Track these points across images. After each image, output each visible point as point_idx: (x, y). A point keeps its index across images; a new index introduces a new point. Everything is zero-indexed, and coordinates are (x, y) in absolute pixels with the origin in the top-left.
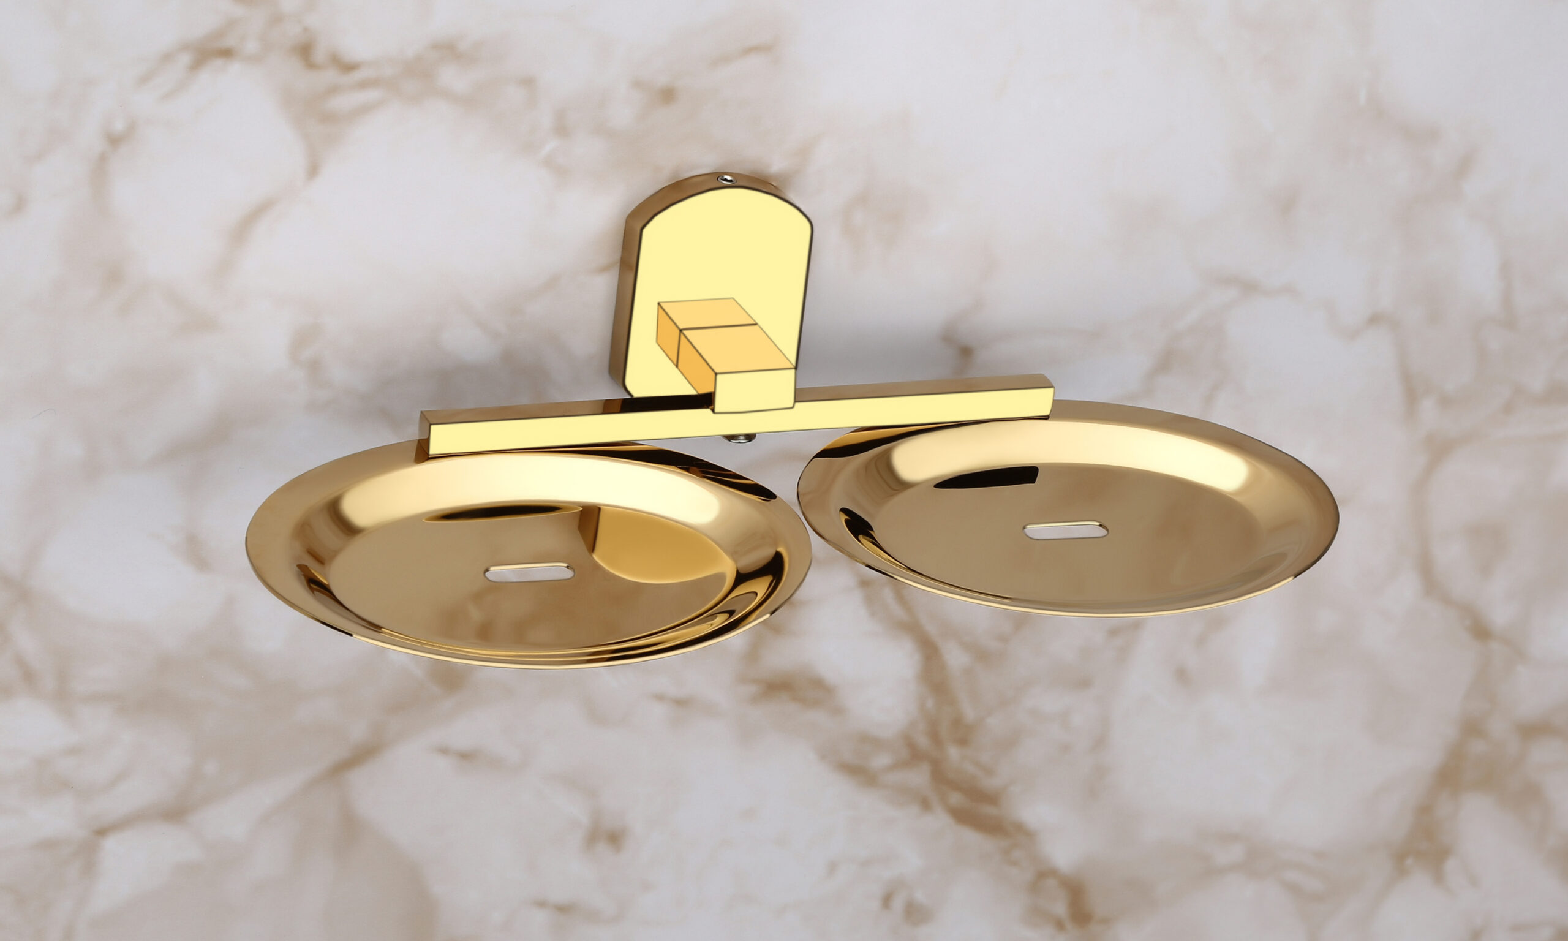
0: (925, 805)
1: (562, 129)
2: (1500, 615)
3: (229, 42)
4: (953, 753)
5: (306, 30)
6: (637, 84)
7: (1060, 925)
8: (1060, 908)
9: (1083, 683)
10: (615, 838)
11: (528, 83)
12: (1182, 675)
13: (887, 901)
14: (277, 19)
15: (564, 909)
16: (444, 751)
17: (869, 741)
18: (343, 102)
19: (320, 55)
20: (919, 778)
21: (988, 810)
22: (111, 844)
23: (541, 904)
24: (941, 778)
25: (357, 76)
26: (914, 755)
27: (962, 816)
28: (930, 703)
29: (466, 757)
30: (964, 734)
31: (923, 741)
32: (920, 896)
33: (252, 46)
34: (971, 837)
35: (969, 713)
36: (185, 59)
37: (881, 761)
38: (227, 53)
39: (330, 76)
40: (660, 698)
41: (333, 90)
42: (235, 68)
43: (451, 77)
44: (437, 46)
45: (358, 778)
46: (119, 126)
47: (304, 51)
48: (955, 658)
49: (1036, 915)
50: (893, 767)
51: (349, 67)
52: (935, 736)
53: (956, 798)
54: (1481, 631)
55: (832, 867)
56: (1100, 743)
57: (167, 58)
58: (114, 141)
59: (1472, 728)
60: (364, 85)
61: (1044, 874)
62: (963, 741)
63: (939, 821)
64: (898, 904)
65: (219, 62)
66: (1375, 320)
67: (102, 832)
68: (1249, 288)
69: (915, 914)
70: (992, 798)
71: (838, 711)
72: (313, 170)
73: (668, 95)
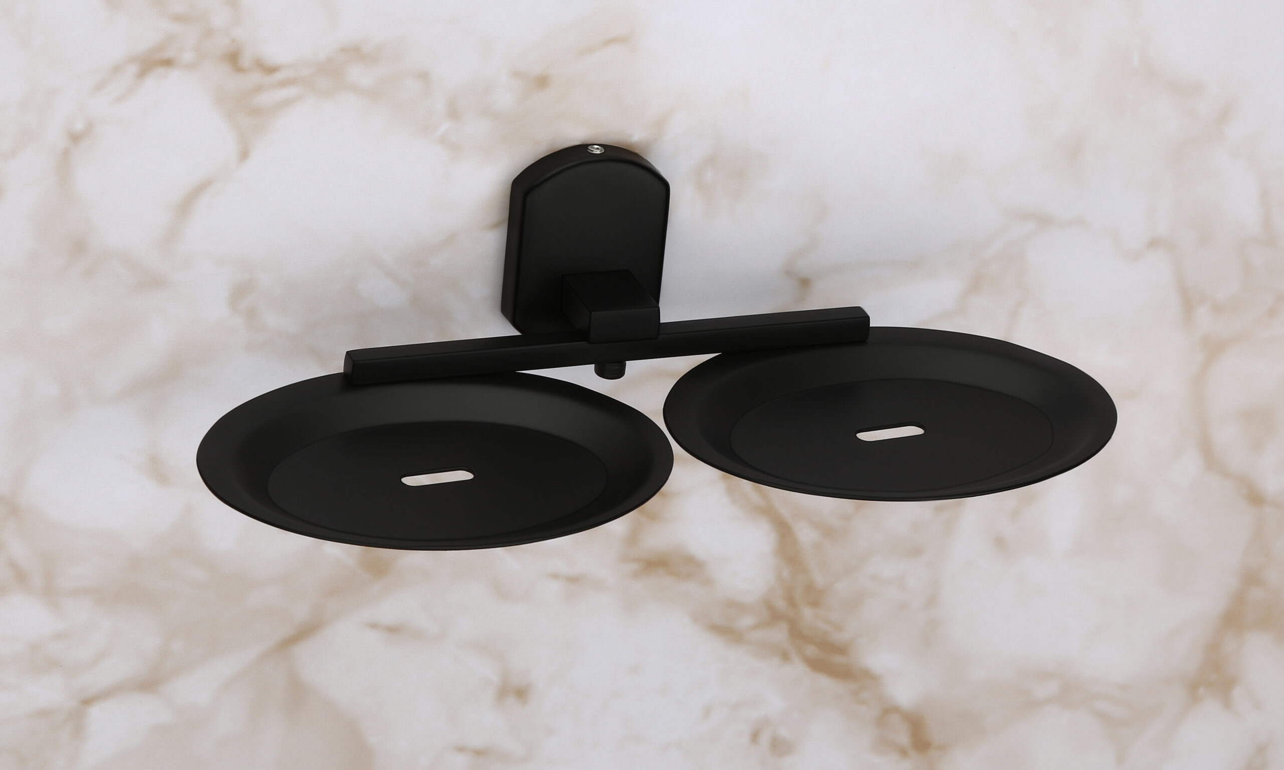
0: (785, 657)
1: (454, 113)
2: (1272, 484)
3: (170, 53)
4: (807, 613)
5: (233, 41)
6: (516, 74)
7: (904, 753)
8: (903, 738)
9: (916, 552)
10: (522, 693)
11: (424, 76)
12: (1000, 542)
13: (755, 737)
14: (209, 33)
15: (480, 753)
16: (374, 626)
17: (734, 606)
18: (268, 98)
19: (246, 60)
20: (779, 634)
21: (838, 659)
22: (96, 712)
23: (461, 749)
24: (797, 633)
25: (279, 76)
26: (774, 616)
27: (817, 665)
28: (786, 573)
29: (393, 630)
30: (815, 597)
31: (781, 604)
32: (783, 732)
33: (188, 56)
34: (825, 682)
35: (819, 579)
36: (133, 69)
37: (746, 621)
38: (168, 63)
39: (256, 78)
40: (555, 576)
41: (259, 89)
42: (175, 75)
43: (358, 74)
44: (344, 50)
45: (303, 652)
46: (79, 126)
47: (233, 58)
48: (806, 535)
49: (884, 745)
50: (756, 627)
51: (271, 70)
52: (791, 601)
53: (811, 651)
54: (1255, 499)
55: (707, 711)
56: (932, 600)
57: (117, 69)
58: (76, 138)
59: (1251, 579)
60: (284, 84)
61: (888, 710)
62: (815, 604)
63: (797, 669)
64: (765, 738)
65: (161, 70)
66: (1154, 243)
67: (88, 702)
68: (1045, 221)
69: (780, 747)
70: (841, 650)
71: (708, 582)
72: (244, 155)
73: (542, 82)
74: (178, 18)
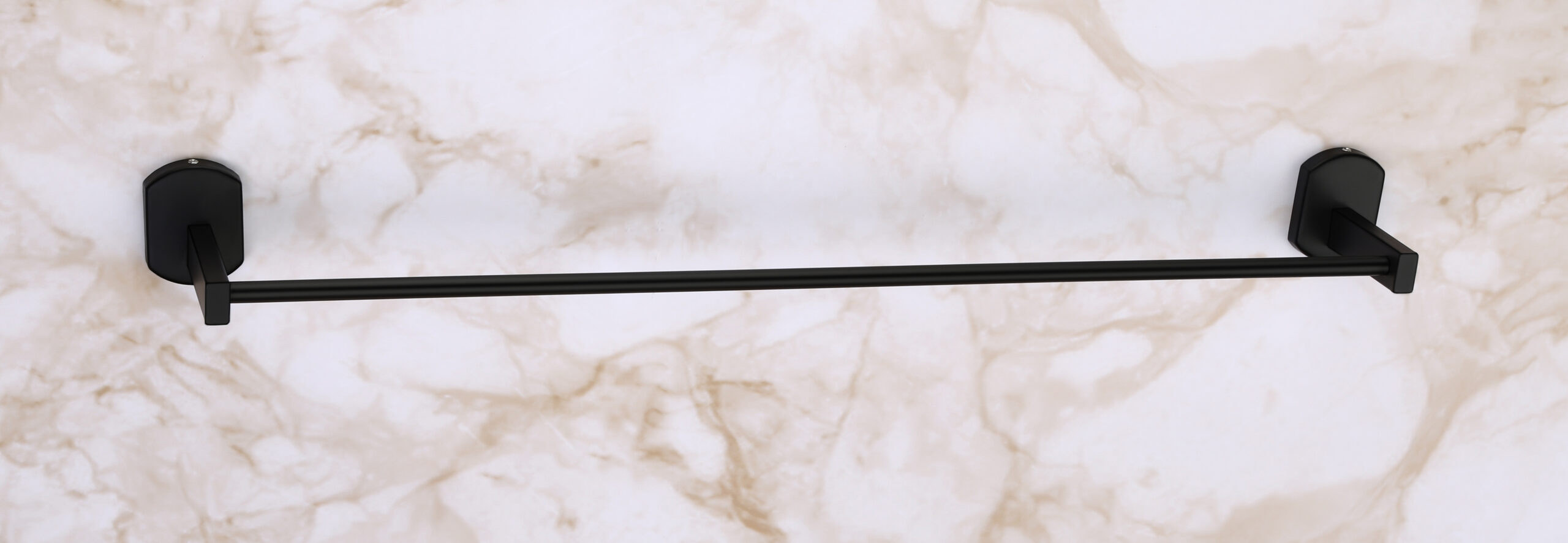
0: (730, 517)
1: (543, 178)
2: (1022, 439)
3: (378, 127)
4: (744, 492)
5: (416, 123)
6: (581, 157)
9: (810, 461)
10: (572, 523)
11: (526, 154)
12: (860, 460)
14: (401, 117)
16: (486, 475)
17: (701, 483)
18: (434, 158)
19: (422, 135)
20: (726, 503)
21: (761, 521)
22: (322, 511)
24: (737, 503)
25: (441, 146)
26: (724, 492)
27: (750, 524)
28: (732, 467)
29: (497, 479)
30: (749, 483)
31: (728, 485)
33: (389, 130)
34: (753, 533)
35: (752, 473)
36: (356, 134)
38: (377, 132)
39: (428, 146)
40: (594, 455)
41: (429, 153)
42: (381, 140)
43: (487, 149)
44: (480, 134)
45: (443, 486)
46: (324, 164)
47: (415, 133)
48: (744, 445)
50: (713, 497)
51: (437, 142)
52: (734, 483)
53: (745, 514)
54: (1013, 448)
56: (818, 491)
57: (347, 133)
58: (322, 172)
59: (1009, 495)
60: (444, 151)
62: (749, 486)
63: (737, 525)
65: (373, 136)
67: (317, 504)
70: (764, 516)
71: (685, 467)
72: (420, 190)
73: (595, 163)
74: (383, 107)
